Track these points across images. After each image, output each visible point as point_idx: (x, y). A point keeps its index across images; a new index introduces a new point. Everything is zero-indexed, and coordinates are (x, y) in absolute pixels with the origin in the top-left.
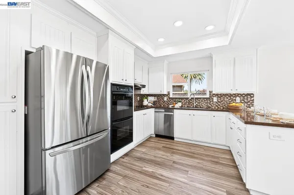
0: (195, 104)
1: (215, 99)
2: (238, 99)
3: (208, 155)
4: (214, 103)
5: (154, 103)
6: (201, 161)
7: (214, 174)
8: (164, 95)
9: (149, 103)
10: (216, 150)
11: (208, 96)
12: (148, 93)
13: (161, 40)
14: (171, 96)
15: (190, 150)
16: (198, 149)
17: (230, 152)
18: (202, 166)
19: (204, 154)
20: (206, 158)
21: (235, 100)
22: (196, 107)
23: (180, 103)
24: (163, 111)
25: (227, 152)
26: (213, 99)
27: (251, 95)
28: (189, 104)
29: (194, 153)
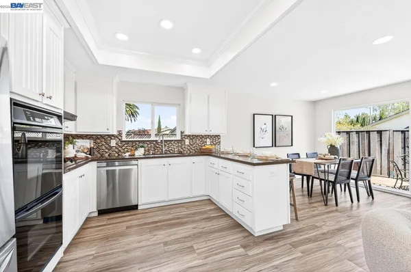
0: (164, 149)
1: (187, 142)
2: (208, 141)
3: (195, 213)
4: (186, 147)
5: (91, 151)
6: (194, 225)
7: (218, 234)
8: (111, 136)
9: (77, 151)
10: (197, 204)
11: (178, 137)
12: (74, 133)
13: (122, 37)
14: (124, 138)
15: (170, 216)
16: (178, 210)
17: (210, 201)
18: (200, 230)
19: (190, 214)
20: (197, 218)
21: (206, 142)
22: (165, 153)
23: (143, 149)
24: (105, 164)
25: (208, 202)
26: (184, 141)
27: (218, 136)
28: (155, 150)
29: (178, 218)
